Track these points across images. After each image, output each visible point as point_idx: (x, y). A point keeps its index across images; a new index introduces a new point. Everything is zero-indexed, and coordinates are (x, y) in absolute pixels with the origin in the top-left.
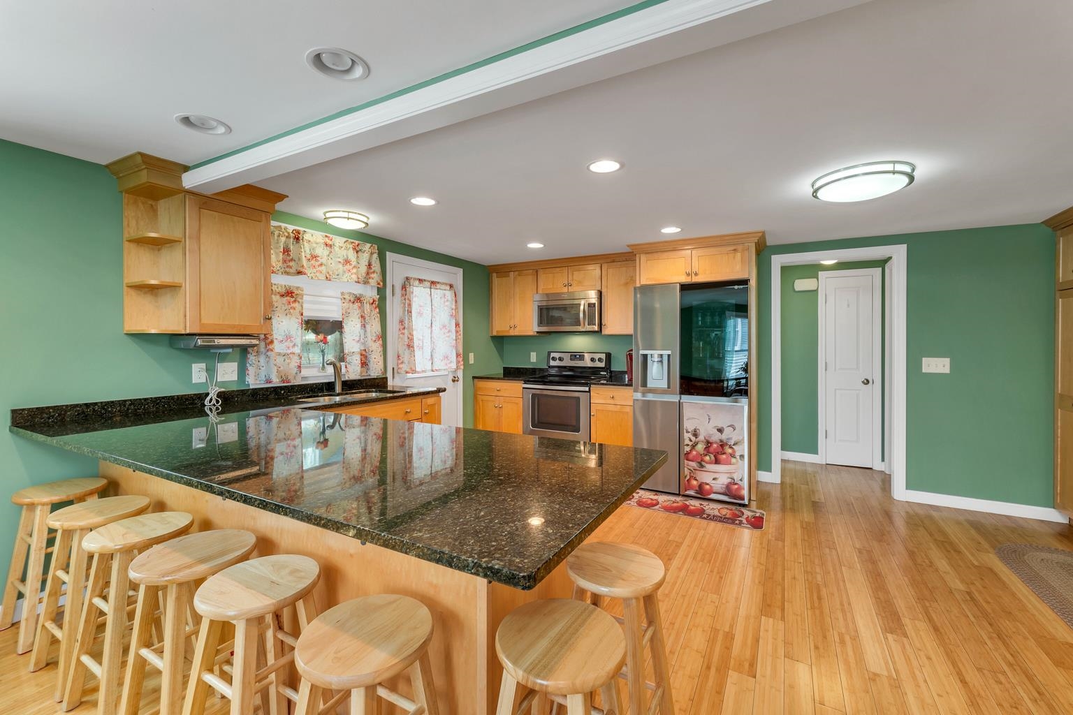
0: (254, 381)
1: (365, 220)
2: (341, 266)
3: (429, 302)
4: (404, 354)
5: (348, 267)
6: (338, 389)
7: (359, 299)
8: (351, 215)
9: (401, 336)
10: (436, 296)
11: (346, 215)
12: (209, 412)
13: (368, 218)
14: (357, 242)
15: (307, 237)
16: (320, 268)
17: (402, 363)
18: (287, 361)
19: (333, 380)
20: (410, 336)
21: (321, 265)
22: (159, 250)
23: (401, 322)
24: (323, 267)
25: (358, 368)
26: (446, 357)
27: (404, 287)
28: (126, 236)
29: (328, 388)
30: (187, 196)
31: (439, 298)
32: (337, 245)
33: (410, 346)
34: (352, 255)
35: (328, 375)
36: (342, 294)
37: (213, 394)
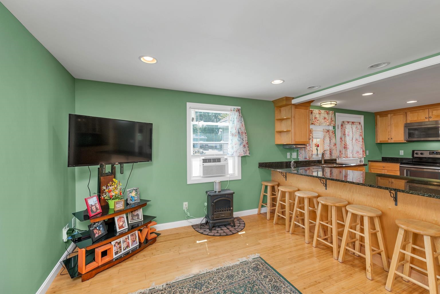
0: (301, 159)
1: (335, 103)
2: (323, 120)
3: (351, 131)
4: (342, 150)
5: (325, 120)
6: (323, 162)
7: (328, 131)
8: (332, 103)
9: (341, 144)
10: (354, 128)
11: (330, 103)
12: (292, 167)
13: (336, 102)
14: (328, 111)
15: (314, 112)
16: (317, 122)
17: (342, 154)
18: (309, 152)
19: (321, 159)
20: (345, 144)
21: (318, 120)
22: (282, 121)
23: (341, 138)
24: (318, 121)
25: (329, 155)
26: (358, 152)
27: (342, 125)
28: (276, 118)
29: (319, 162)
30: (293, 106)
31: (355, 128)
32: (322, 113)
33: (345, 148)
34: (326, 116)
35: (320, 157)
36: (323, 129)
37: (292, 162)
